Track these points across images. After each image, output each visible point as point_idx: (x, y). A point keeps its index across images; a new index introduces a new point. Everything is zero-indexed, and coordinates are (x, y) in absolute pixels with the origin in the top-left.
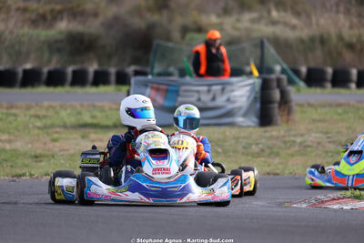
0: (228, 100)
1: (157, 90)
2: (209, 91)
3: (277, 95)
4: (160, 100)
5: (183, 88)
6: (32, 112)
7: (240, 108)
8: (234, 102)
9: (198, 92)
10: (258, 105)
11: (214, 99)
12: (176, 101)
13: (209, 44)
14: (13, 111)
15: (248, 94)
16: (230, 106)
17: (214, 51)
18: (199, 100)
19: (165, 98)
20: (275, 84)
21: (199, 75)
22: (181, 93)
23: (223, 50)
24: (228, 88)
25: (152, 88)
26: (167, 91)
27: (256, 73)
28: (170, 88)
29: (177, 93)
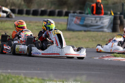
0: (102, 23)
1: (78, 18)
2: (95, 20)
3: (119, 22)
4: (78, 22)
5: (87, 18)
6: (37, 24)
7: (106, 26)
8: (104, 24)
9: (92, 20)
10: (112, 25)
11: (97, 22)
12: (84, 22)
13: (97, 4)
14: (31, 24)
15: (108, 21)
16: (102, 25)
17: (99, 6)
18: (92, 22)
19: (80, 21)
20: (118, 18)
21: (93, 14)
22: (86, 20)
23: (102, 6)
24: (102, 19)
25: (76, 18)
26: (81, 19)
27: (113, 14)
28: (82, 18)
29: (84, 20)
